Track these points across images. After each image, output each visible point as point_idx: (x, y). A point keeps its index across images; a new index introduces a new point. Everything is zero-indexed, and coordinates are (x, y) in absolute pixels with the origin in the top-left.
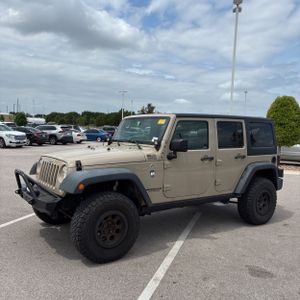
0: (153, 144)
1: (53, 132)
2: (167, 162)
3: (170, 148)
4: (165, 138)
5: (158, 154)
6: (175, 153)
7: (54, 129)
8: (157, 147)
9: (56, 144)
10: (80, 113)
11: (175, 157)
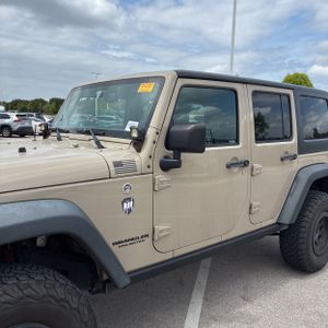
0: (127, 135)
1: (6, 121)
2: (161, 176)
3: (167, 145)
4: (154, 122)
5: (140, 158)
6: (177, 156)
7: (8, 117)
8: (138, 143)
9: (10, 137)
10: (47, 100)
11: (178, 165)
